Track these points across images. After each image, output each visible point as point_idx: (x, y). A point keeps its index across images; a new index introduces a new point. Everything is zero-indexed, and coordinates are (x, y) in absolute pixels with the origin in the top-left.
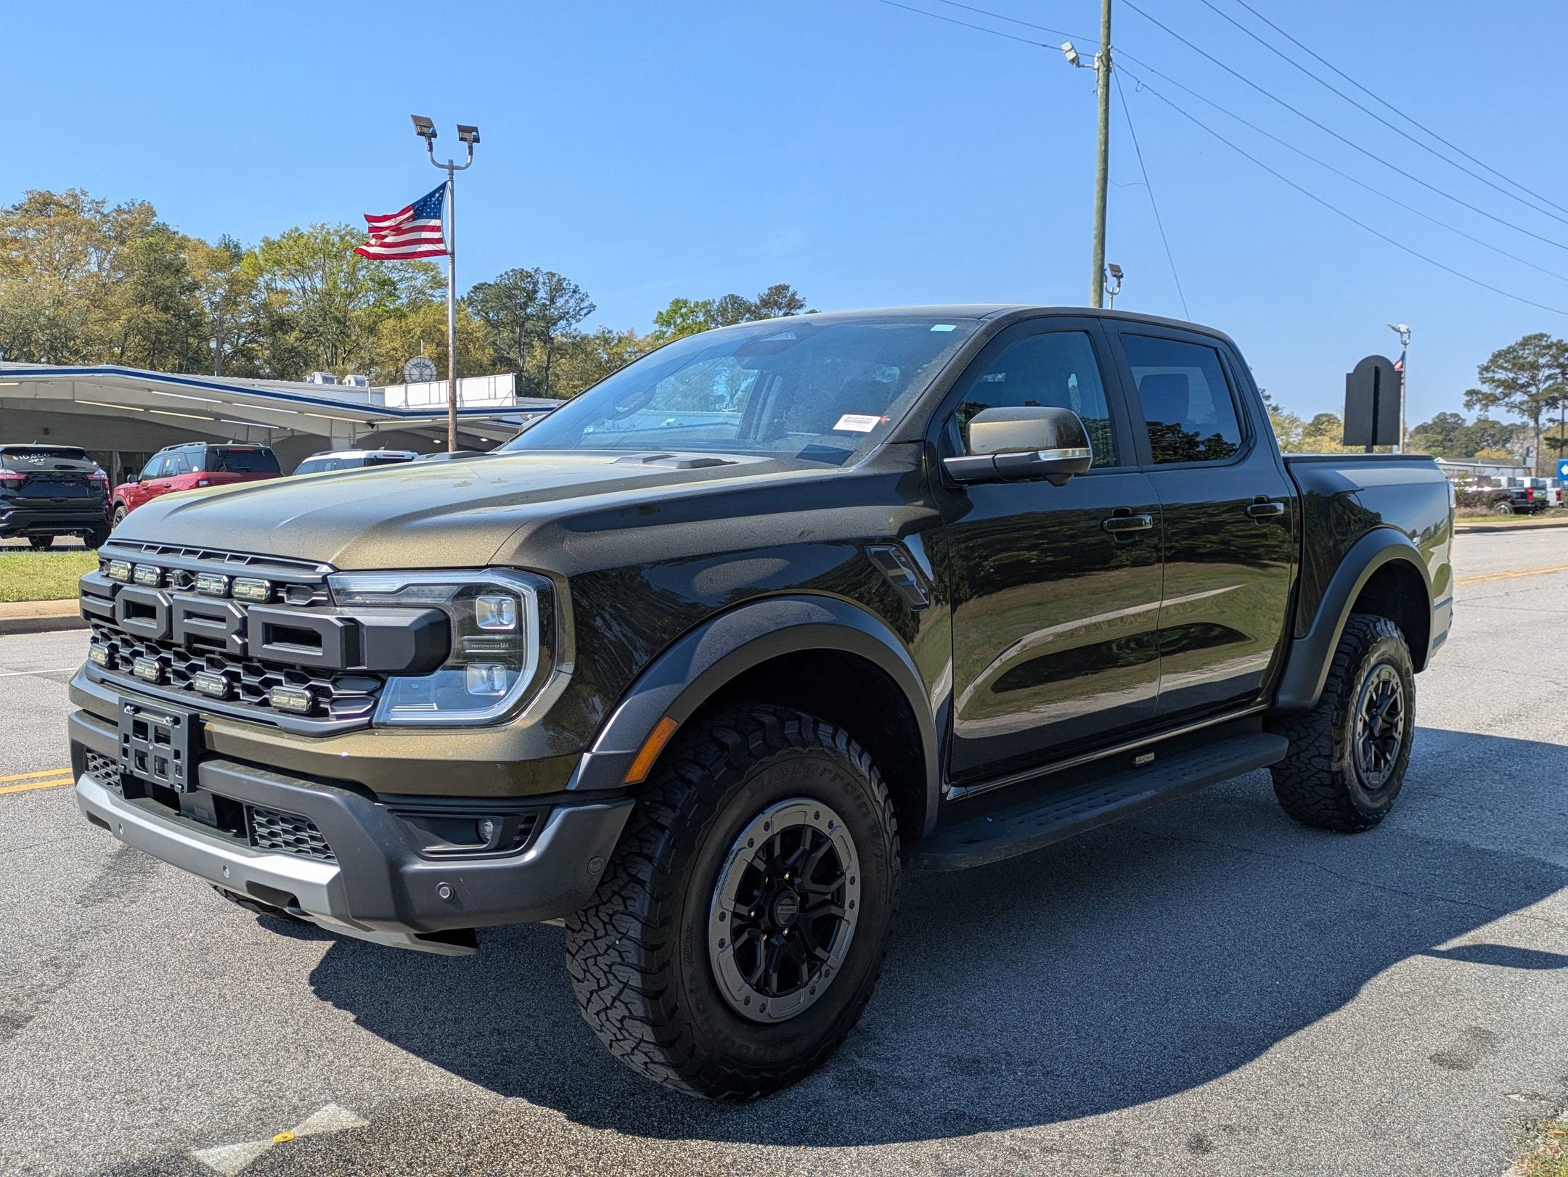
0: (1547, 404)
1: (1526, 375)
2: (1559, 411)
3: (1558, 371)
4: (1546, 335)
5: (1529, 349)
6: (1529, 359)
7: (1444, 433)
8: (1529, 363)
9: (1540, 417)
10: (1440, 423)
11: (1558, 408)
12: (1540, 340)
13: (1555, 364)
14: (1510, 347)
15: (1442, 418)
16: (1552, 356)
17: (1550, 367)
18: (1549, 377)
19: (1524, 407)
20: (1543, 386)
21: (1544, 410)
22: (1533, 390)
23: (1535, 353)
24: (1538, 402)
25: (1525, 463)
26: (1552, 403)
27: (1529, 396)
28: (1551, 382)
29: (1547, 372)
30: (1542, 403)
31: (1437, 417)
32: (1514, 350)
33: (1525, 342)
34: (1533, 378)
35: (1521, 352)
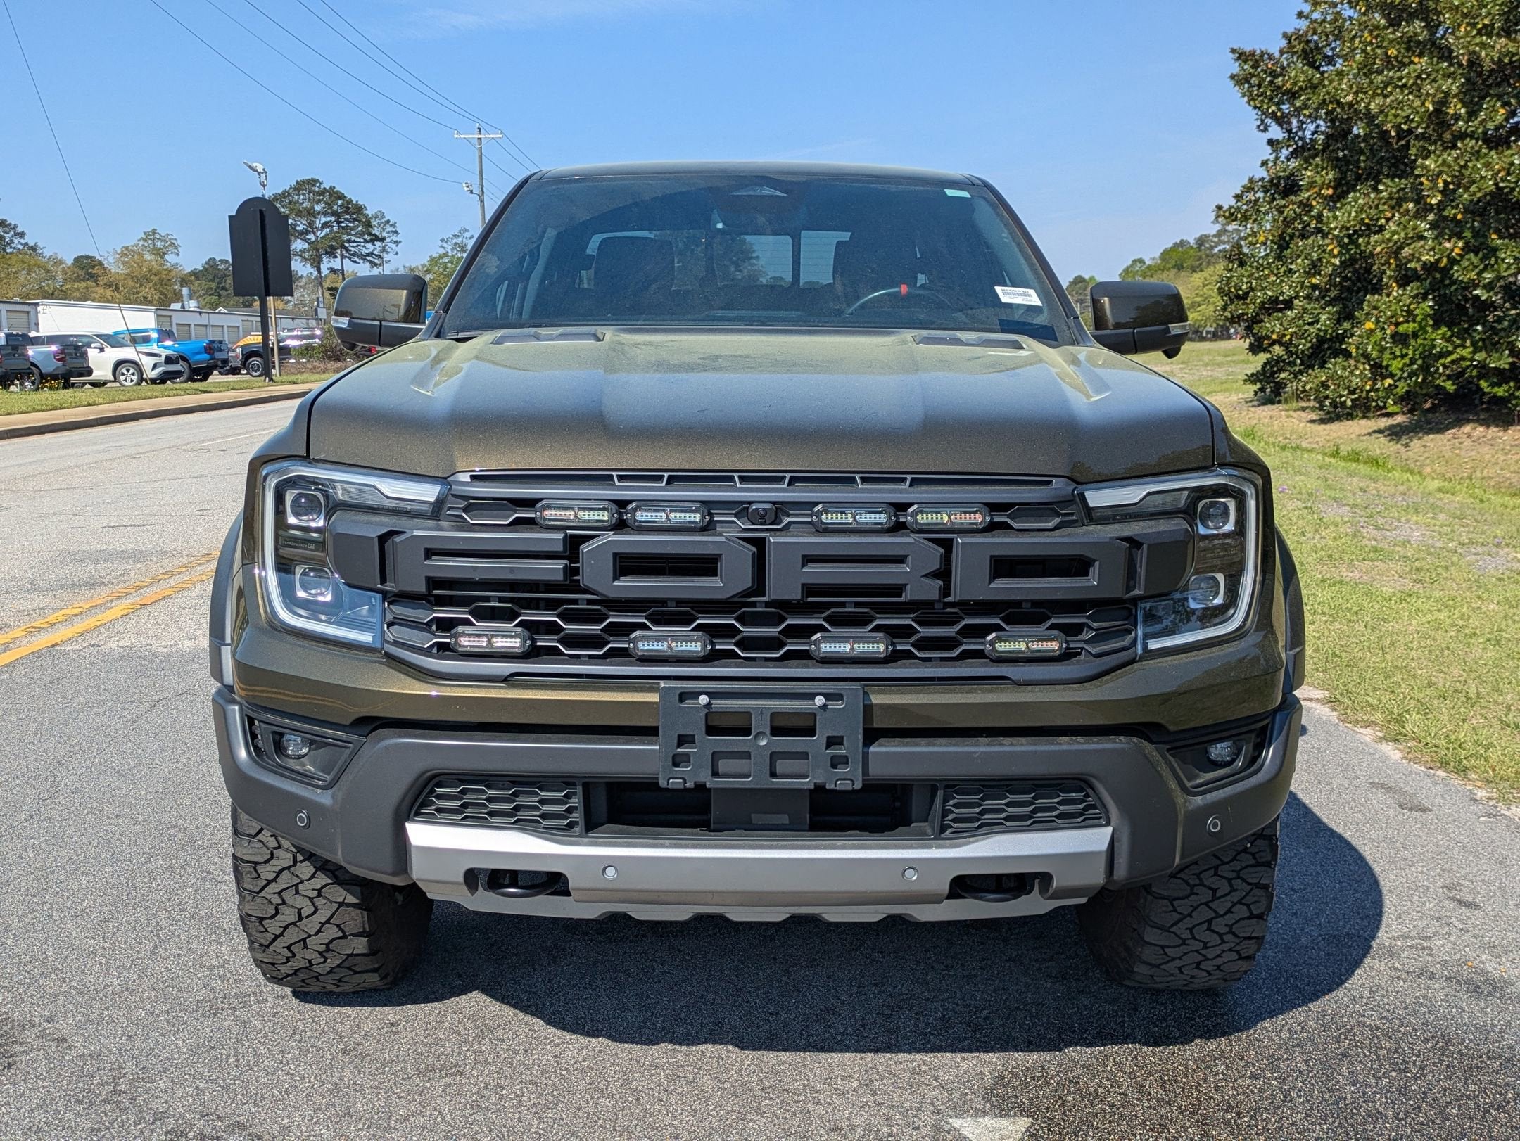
0: (327, 253)
1: (304, 222)
2: (338, 260)
3: (333, 219)
4: (318, 181)
5: (304, 194)
6: (304, 205)
7: (217, 280)
8: (305, 208)
9: (322, 266)
10: (210, 270)
11: (336, 257)
12: (314, 185)
13: (330, 211)
14: (285, 191)
15: (211, 263)
16: (325, 203)
17: (325, 214)
18: (325, 225)
19: (306, 255)
20: (321, 234)
21: (325, 259)
22: (311, 237)
23: (309, 199)
24: (318, 250)
25: (317, 314)
26: (331, 253)
27: (309, 244)
28: (327, 230)
29: (323, 220)
30: (322, 251)
31: (207, 263)
32: (289, 195)
33: (300, 186)
34: (311, 224)
35: (296, 197)
